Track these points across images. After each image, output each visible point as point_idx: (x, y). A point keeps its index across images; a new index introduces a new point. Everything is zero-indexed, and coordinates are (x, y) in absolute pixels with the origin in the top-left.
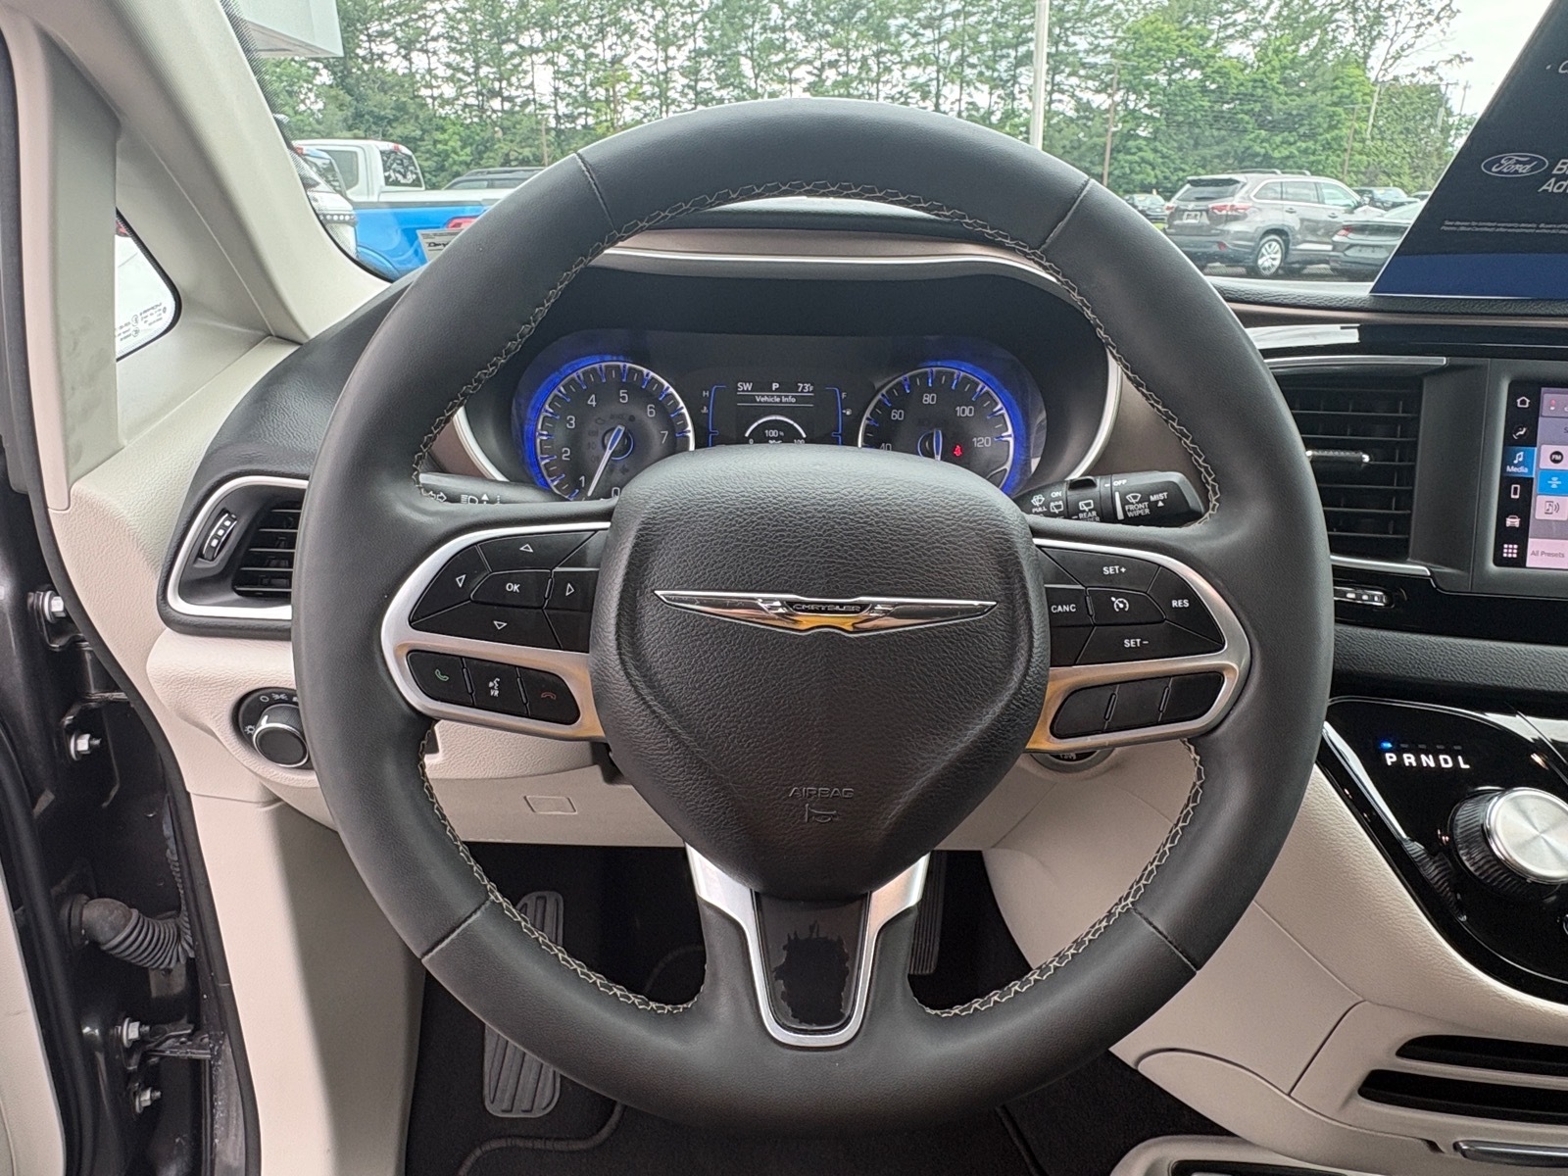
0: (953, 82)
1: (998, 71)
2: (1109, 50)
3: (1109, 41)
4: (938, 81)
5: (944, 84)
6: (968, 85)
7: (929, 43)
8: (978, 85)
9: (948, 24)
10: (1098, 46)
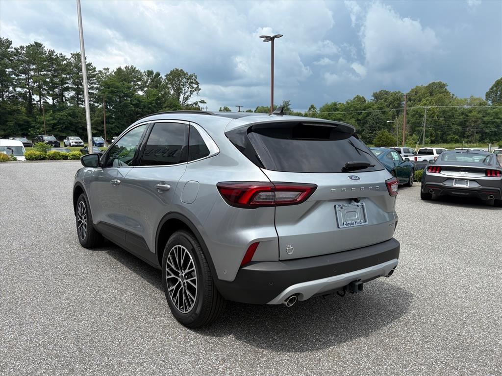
0: (37, 95)
1: (55, 92)
2: (97, 88)
3: (96, 86)
4: (30, 93)
5: (33, 94)
6: (43, 96)
7: (24, 80)
8: (47, 96)
9: (32, 73)
10: (93, 87)
